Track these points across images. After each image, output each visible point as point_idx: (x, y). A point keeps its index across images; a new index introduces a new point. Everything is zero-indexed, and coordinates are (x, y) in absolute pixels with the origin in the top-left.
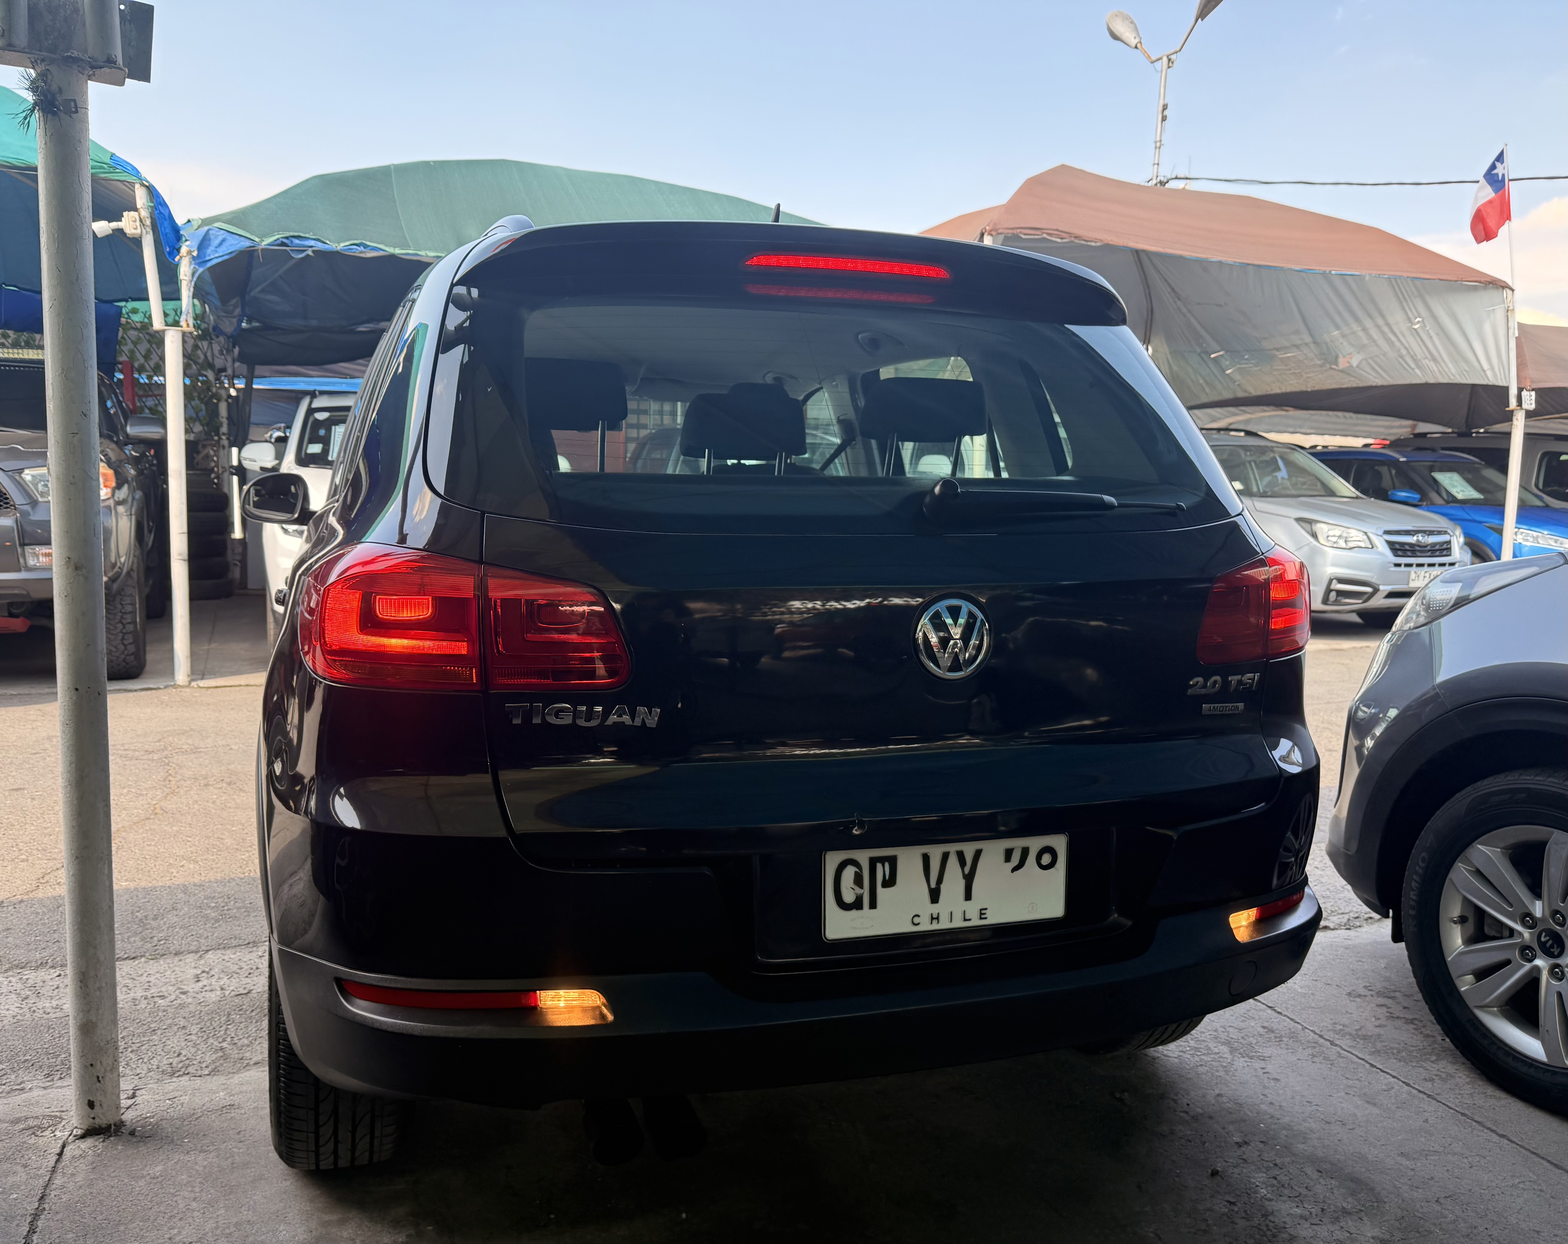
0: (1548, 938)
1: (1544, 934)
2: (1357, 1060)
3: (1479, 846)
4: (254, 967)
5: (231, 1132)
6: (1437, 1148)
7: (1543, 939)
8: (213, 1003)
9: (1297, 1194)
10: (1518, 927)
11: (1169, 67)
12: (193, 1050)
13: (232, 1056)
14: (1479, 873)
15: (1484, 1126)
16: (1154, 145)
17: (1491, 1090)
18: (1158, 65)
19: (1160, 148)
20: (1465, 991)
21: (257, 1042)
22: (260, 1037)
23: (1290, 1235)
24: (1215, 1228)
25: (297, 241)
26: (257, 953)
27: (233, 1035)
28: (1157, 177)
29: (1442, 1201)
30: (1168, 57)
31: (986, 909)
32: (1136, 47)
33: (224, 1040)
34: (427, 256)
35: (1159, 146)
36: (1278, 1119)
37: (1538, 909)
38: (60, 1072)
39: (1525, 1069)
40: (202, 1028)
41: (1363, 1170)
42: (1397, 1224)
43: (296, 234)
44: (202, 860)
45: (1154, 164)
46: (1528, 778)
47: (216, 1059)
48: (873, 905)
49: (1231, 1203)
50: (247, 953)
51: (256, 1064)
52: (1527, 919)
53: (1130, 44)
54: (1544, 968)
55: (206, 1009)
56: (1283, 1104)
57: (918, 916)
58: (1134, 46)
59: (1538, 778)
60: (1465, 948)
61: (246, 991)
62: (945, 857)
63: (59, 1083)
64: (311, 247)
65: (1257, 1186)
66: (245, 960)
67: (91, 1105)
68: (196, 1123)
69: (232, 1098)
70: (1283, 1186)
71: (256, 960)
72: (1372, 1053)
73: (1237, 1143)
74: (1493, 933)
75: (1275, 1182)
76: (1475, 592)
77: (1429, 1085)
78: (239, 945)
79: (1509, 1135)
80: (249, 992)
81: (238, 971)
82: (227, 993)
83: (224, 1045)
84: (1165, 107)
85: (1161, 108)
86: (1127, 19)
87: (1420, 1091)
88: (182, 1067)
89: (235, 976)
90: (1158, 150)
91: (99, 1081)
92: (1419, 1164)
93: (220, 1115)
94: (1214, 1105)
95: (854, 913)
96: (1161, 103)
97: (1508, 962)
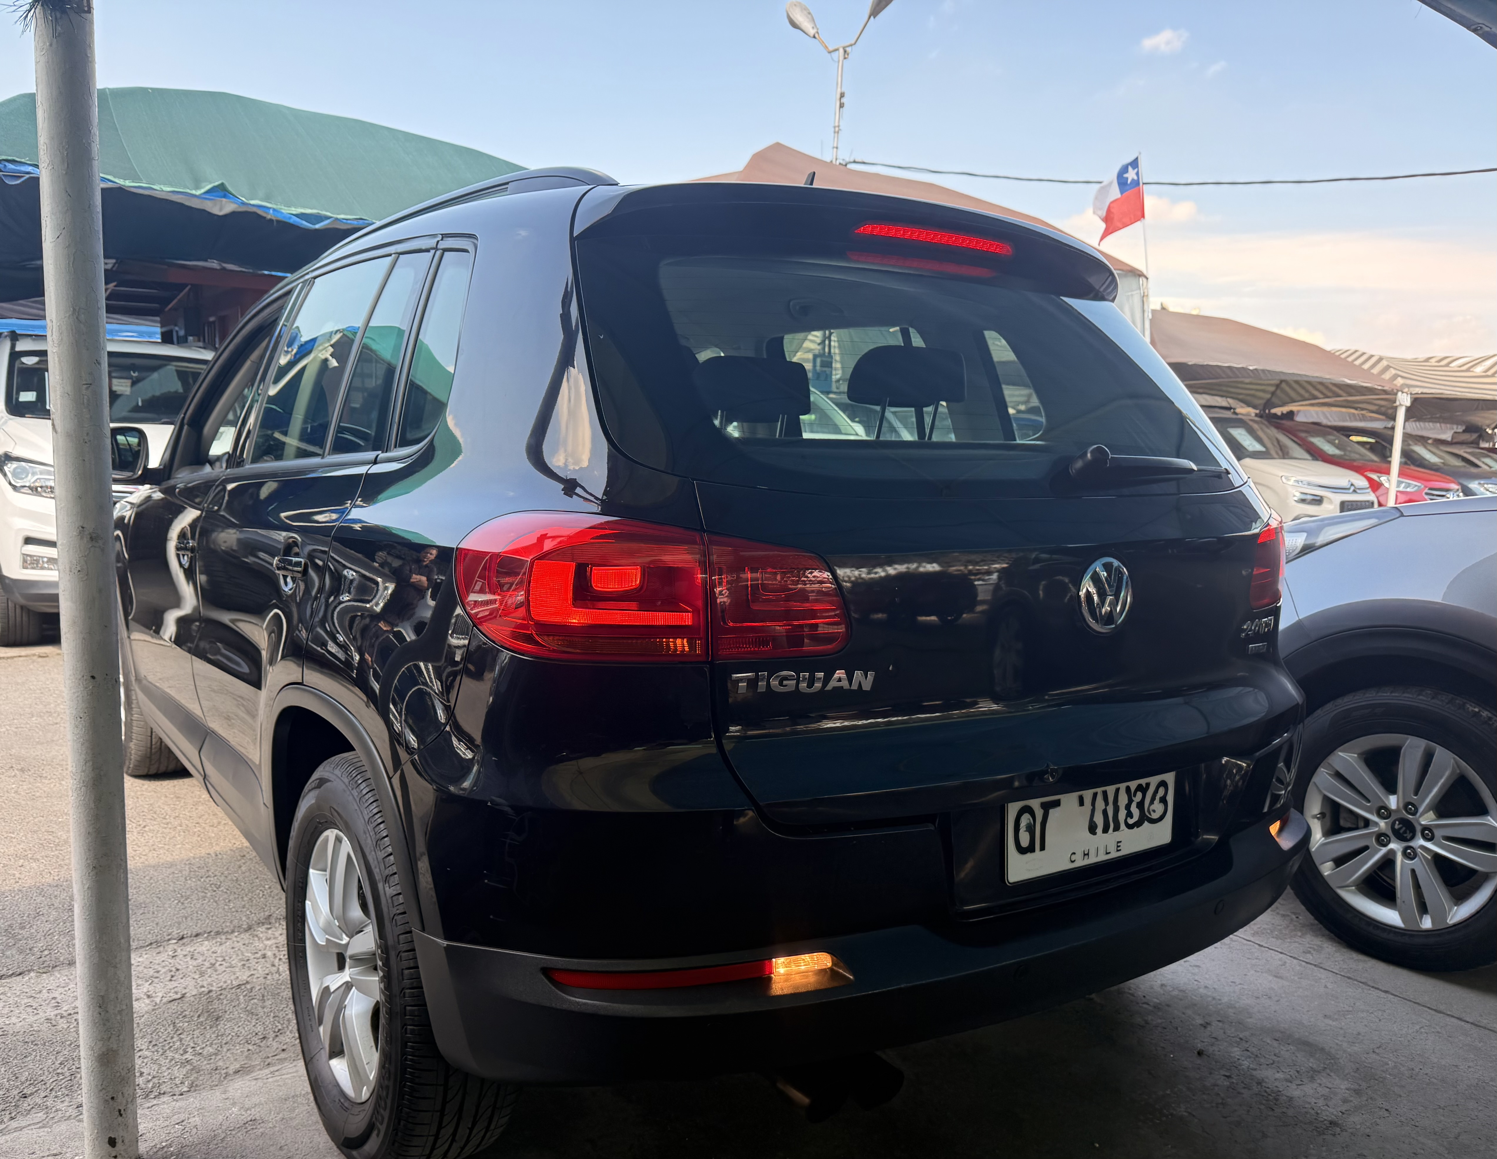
0: (1401, 826)
1: (1397, 822)
2: (1245, 942)
3: (1340, 753)
4: (174, 969)
5: (272, 1149)
6: (1347, 1008)
7: (1397, 827)
8: (147, 1012)
9: (1272, 1062)
10: (1373, 818)
11: (845, 58)
12: (156, 1067)
13: (204, 1068)
14: (1338, 776)
15: (1369, 986)
16: (833, 129)
17: (1355, 956)
18: (835, 55)
19: (838, 132)
20: (1328, 875)
21: (225, 1050)
22: (226, 1044)
23: (1288, 1097)
24: (1229, 1100)
25: (11, 166)
26: (166, 954)
27: (192, 1045)
28: (836, 159)
29: (1377, 1051)
30: (844, 48)
31: (1121, 842)
32: (814, 37)
33: (185, 1052)
34: (163, 191)
35: (837, 130)
36: (1220, 1000)
37: (1393, 802)
38: (8, 1112)
39: (1385, 935)
40: (150, 1042)
41: (1307, 1034)
42: (1356, 1075)
43: (10, 158)
44: (42, 857)
45: (834, 148)
46: (1385, 694)
47: (187, 1073)
48: (1043, 848)
49: (1228, 1077)
50: (154, 954)
51: (237, 1072)
52: (1383, 811)
53: (809, 33)
54: (1398, 850)
55: (142, 1020)
56: (1216, 987)
57: (1074, 853)
58: (812, 35)
59: (1393, 694)
60: (1326, 839)
61: (179, 996)
62: (1095, 795)
63: (14, 1124)
64: (28, 173)
65: (1239, 1059)
66: (157, 962)
67: (112, 1142)
68: (224, 1144)
69: (249, 1112)
70: (1257, 1056)
71: (170, 961)
72: (1253, 935)
73: (1201, 1025)
74: (1348, 825)
75: (1249, 1053)
76: (1320, 540)
77: (1309, 956)
78: (142, 947)
79: (1390, 990)
80: (183, 996)
81: (156, 975)
82: (158, 1000)
83: (188, 1056)
84: (842, 95)
85: (838, 96)
86: (805, 9)
87: (1307, 963)
88: (153, 1087)
89: (156, 980)
90: (836, 135)
91: (121, 1115)
92: (1343, 1024)
93: (247, 1132)
94: (1164, 994)
95: (1029, 856)
96: (839, 91)
97: (1366, 848)
